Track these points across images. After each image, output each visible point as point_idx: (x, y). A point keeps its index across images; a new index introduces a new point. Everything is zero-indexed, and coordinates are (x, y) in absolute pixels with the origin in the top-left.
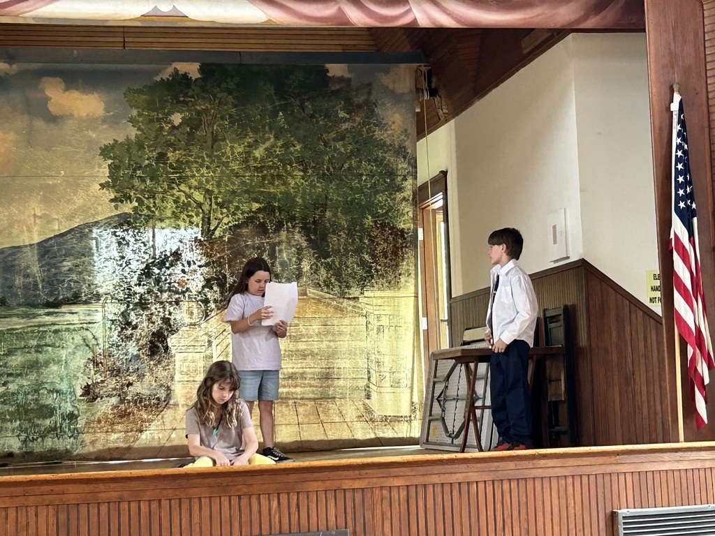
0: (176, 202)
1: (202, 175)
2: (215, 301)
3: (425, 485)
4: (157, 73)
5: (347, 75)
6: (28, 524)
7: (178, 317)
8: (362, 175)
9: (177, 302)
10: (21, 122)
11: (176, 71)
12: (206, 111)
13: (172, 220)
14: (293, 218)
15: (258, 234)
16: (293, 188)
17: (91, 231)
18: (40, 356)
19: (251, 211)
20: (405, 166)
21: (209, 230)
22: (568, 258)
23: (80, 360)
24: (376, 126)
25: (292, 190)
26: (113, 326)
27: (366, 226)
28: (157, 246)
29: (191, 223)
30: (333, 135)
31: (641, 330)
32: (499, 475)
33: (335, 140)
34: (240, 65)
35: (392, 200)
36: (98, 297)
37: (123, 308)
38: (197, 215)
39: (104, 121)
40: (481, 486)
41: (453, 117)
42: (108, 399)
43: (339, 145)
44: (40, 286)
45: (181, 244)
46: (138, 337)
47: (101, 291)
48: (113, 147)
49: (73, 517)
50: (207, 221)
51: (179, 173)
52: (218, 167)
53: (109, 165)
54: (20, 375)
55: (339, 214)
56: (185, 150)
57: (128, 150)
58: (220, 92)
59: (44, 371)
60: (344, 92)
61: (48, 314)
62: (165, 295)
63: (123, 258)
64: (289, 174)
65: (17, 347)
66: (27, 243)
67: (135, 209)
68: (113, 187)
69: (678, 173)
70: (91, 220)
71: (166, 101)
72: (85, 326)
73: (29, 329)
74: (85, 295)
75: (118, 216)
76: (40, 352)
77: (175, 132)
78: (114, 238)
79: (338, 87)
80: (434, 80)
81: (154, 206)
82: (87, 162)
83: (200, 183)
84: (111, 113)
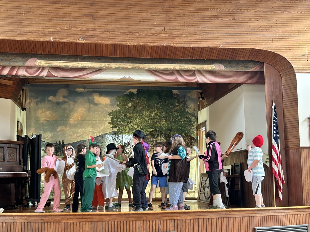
0: (129, 128)
1: (137, 121)
3: (198, 219)
4: (125, 92)
5: (178, 93)
6: (82, 227)
8: (182, 121)
10: (87, 105)
11: (130, 91)
12: (138, 103)
13: (128, 133)
14: (162, 133)
15: (152, 138)
17: (105, 136)
19: (150, 131)
20: (194, 119)
22: (241, 149)
24: (187, 107)
25: (162, 125)
28: (123, 140)
30: (174, 110)
32: (221, 216)
33: (174, 111)
34: (148, 90)
35: (190, 129)
39: (110, 105)
40: (215, 219)
41: (208, 106)
43: (176, 113)
45: (130, 140)
48: (112, 112)
49: (96, 225)
51: (130, 121)
52: (141, 118)
53: (111, 118)
56: (132, 114)
57: (116, 113)
58: (143, 97)
60: (177, 98)
64: (161, 121)
66: (87, 139)
67: (118, 130)
68: (112, 124)
69: (274, 126)
70: (105, 133)
71: (127, 100)
75: (113, 132)
77: (130, 108)
78: (112, 138)
79: (175, 96)
80: (203, 95)
81: (123, 129)
82: (105, 117)
83: (136, 123)
84: (112, 103)
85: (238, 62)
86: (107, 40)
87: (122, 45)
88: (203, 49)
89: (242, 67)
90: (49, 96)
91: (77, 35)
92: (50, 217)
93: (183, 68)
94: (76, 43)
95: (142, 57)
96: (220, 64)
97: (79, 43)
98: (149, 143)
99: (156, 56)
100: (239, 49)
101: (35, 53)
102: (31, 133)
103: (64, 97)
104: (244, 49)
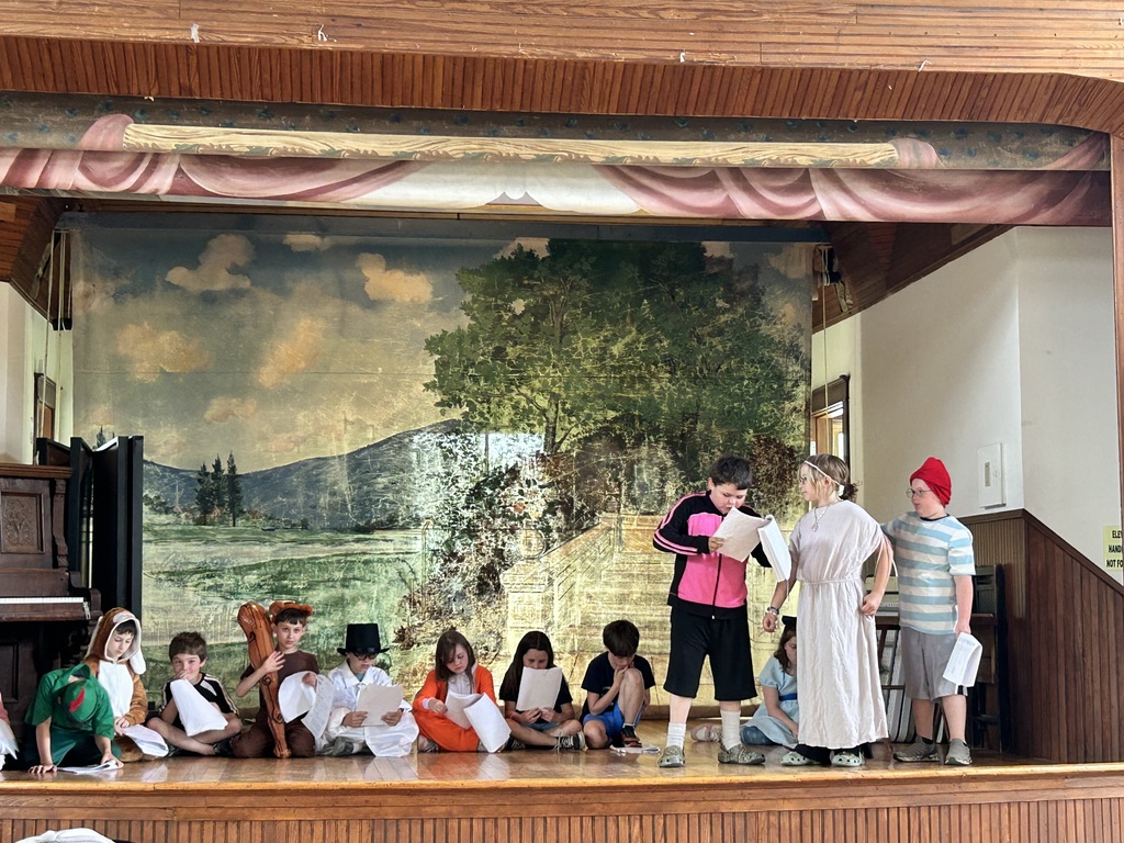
0: (515, 407)
1: (548, 375)
2: (559, 530)
4: (497, 249)
5: (729, 255)
7: (513, 549)
8: (743, 379)
9: (512, 531)
10: (332, 308)
11: (519, 244)
12: (555, 297)
13: (509, 430)
14: (655, 431)
15: (613, 449)
16: (657, 393)
17: (411, 441)
18: (346, 591)
19: (605, 420)
20: (797, 368)
21: (554, 443)
22: (1004, 505)
23: (394, 597)
24: (764, 318)
25: (656, 396)
26: (435, 558)
27: (747, 442)
28: (490, 461)
29: (532, 433)
30: (708, 329)
31: (1094, 600)
32: (916, 801)
33: (710, 335)
34: (598, 242)
35: (778, 410)
36: (418, 521)
37: (447, 535)
38: (540, 424)
39: (432, 307)
41: (859, 310)
42: (427, 646)
43: (715, 341)
44: (349, 507)
45: (519, 460)
46: (465, 571)
47: (422, 514)
48: (441, 339)
49: (392, 835)
50: (551, 432)
51: (519, 374)
52: (568, 365)
53: (436, 362)
54: (322, 614)
55: (714, 426)
56: (527, 345)
57: (460, 343)
58: (574, 273)
59: (350, 609)
60: (723, 277)
61: (358, 541)
62: (499, 521)
63: (448, 474)
64: (653, 375)
65: (320, 579)
66: (335, 454)
67: (465, 415)
68: (441, 387)
70: (412, 428)
71: (507, 284)
72: (401, 556)
73: (335, 558)
74: (403, 519)
75: (444, 423)
76: (347, 587)
77: (517, 322)
78: (439, 449)
79: (716, 269)
80: (836, 261)
81: (488, 412)
82: (410, 357)
83: (545, 384)
84: (441, 298)
85: (997, 133)
86: (431, 36)
87: (495, 59)
88: (846, 77)
89: (1017, 152)
90: (170, 269)
91: (304, 18)
92: (201, 802)
93: (759, 157)
94: (301, 51)
95: (579, 109)
96: (919, 139)
97: (311, 51)
98: (600, 471)
99: (642, 106)
100: (1005, 75)
101: (124, 92)
102: (96, 429)
103: (234, 270)
104: (1024, 75)
